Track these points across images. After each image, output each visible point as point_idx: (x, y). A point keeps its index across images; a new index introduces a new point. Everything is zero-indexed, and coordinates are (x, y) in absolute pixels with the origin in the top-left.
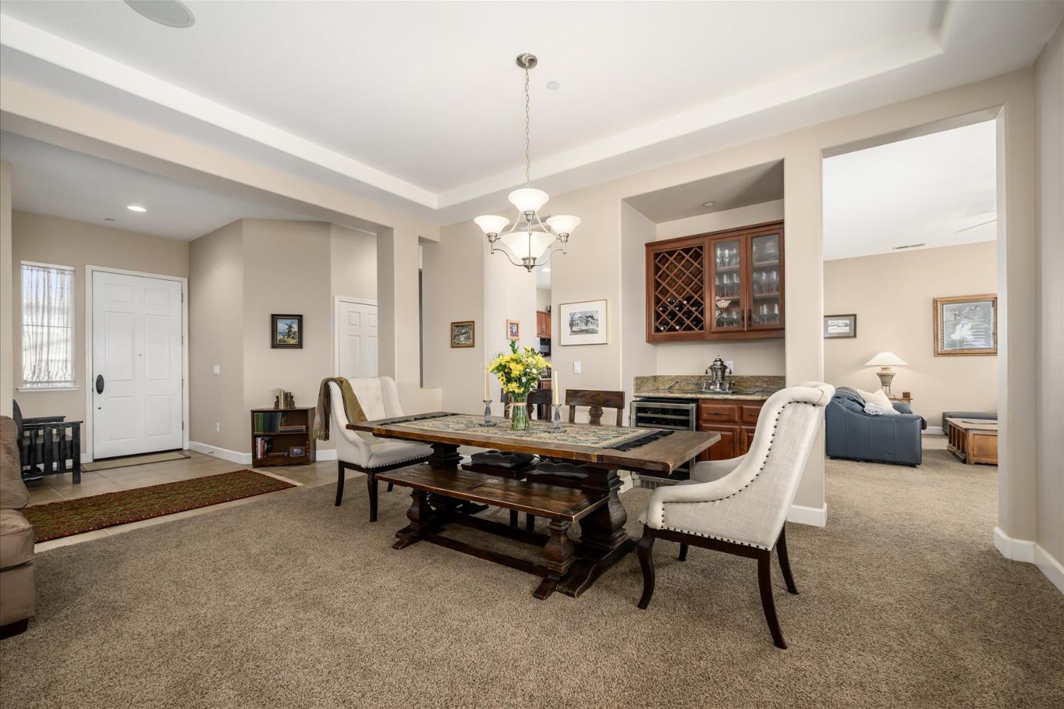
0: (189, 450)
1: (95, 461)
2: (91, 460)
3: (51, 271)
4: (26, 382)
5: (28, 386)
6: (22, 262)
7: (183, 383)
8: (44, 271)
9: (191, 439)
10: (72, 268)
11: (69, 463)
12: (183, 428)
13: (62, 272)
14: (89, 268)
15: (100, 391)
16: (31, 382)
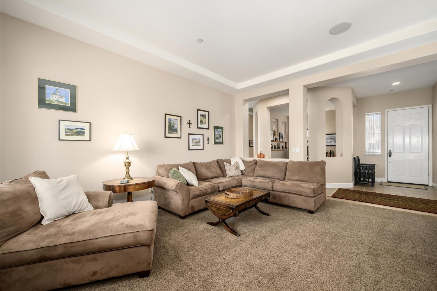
0: (432, 186)
1: (388, 182)
2: (386, 181)
3: (374, 115)
4: (367, 152)
5: (367, 153)
6: (366, 114)
7: (429, 155)
8: (372, 115)
9: (433, 182)
10: (381, 112)
11: (370, 180)
12: (429, 176)
13: (377, 114)
14: (386, 111)
15: (390, 156)
16: (368, 152)
